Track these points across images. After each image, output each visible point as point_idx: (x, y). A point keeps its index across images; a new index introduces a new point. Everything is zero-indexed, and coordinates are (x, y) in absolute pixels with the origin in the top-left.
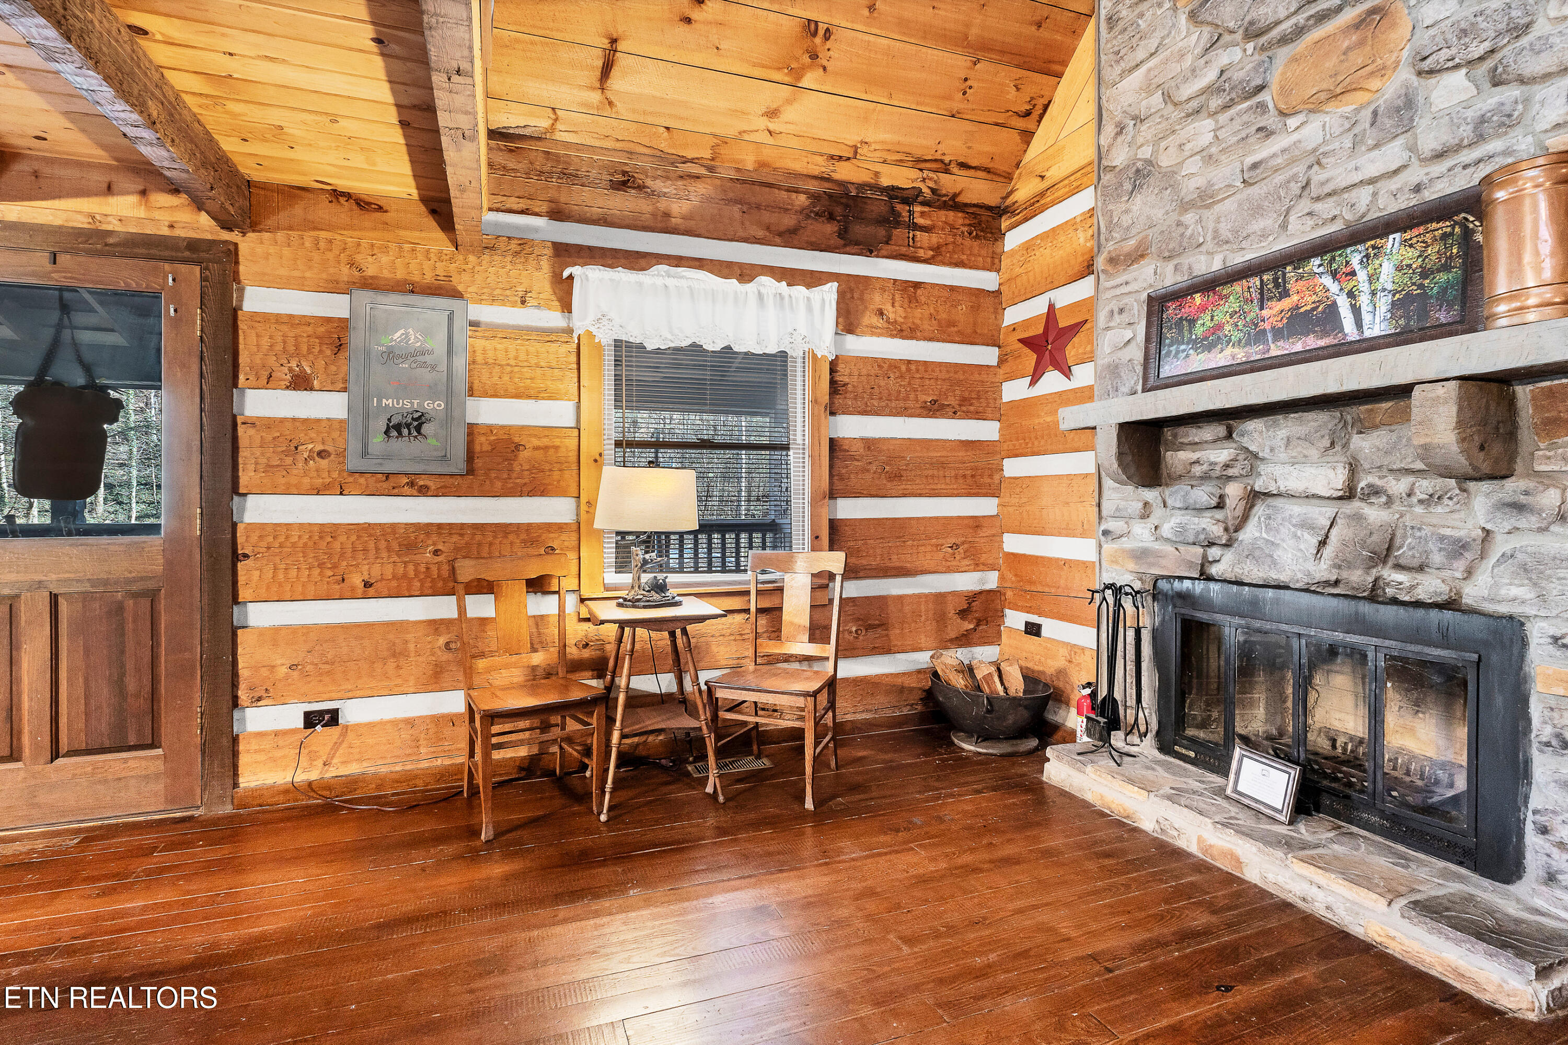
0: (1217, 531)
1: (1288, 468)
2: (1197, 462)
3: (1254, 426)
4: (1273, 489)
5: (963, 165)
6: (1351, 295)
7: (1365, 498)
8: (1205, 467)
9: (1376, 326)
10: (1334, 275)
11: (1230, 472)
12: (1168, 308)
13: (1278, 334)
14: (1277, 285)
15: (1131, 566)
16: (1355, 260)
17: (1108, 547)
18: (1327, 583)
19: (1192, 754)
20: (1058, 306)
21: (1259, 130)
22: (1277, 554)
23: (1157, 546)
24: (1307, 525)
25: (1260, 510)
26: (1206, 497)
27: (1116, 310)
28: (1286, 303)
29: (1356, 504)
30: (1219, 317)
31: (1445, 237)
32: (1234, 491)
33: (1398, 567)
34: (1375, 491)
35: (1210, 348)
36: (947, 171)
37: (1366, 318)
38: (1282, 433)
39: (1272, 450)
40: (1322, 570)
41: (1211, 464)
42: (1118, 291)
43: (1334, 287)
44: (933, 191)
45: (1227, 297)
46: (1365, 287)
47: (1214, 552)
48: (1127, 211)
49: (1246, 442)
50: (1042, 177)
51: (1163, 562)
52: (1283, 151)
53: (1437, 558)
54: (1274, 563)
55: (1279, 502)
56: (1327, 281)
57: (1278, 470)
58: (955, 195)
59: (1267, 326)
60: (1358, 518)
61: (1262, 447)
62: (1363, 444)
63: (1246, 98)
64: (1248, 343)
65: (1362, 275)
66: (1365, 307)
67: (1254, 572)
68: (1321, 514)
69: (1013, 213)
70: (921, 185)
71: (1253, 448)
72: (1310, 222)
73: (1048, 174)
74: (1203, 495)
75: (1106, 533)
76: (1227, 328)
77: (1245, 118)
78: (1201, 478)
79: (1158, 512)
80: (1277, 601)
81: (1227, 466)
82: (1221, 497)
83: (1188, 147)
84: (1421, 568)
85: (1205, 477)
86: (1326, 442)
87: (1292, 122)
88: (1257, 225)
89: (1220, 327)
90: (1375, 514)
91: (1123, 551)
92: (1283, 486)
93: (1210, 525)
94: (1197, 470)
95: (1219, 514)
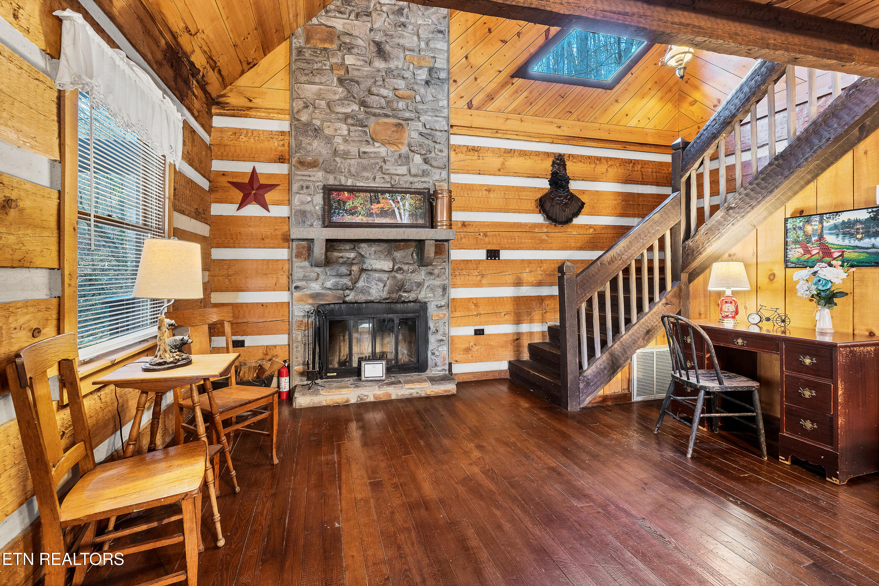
0: (350, 283)
1: (375, 261)
2: (342, 257)
3: (363, 245)
4: (370, 268)
5: (219, 72)
6: (398, 208)
7: (397, 271)
8: (345, 259)
9: (406, 220)
10: (393, 201)
11: (354, 261)
12: (333, 194)
13: (377, 215)
14: (376, 199)
15: (311, 301)
16: (399, 198)
17: (296, 294)
18: (386, 299)
19: (335, 374)
20: (258, 171)
21: (366, 141)
22: (371, 291)
23: (323, 291)
24: (380, 280)
25: (364, 276)
26: (346, 271)
27: (305, 186)
28: (380, 206)
29: (394, 273)
30: (356, 203)
31: (420, 200)
32: (355, 268)
33: (405, 292)
34: (400, 269)
35: (353, 214)
36: (213, 70)
37: (403, 217)
38: (373, 249)
39: (370, 254)
40: (385, 295)
41: (348, 258)
42: (304, 178)
43: (394, 205)
44: (203, 76)
45: (358, 197)
46: (402, 207)
47: (347, 292)
48: (310, 144)
49: (360, 251)
50: (250, 101)
51: (327, 298)
52: (375, 153)
53: (415, 288)
54: (370, 294)
55: (370, 273)
56: (391, 202)
57: (373, 262)
58: (207, 84)
59: (373, 211)
60: (395, 277)
61: (366, 253)
62: (398, 255)
63: (361, 127)
64: (367, 216)
65: (401, 204)
66: (403, 214)
67: (362, 298)
68: (385, 276)
69: (223, 108)
70: (201, 70)
71: (363, 253)
72: (383, 181)
73: (254, 101)
74: (344, 270)
75: (296, 288)
76: (359, 209)
77: (360, 133)
78: (342, 263)
79: (322, 277)
80: (366, 308)
81: (353, 259)
82: (350, 271)
83: (339, 132)
84: (409, 292)
85: (344, 263)
86: (386, 253)
87: (377, 144)
88: (366, 174)
89: (356, 207)
90: (399, 276)
91: (306, 295)
92: (374, 267)
93: (346, 281)
94: (341, 260)
95: (349, 278)
